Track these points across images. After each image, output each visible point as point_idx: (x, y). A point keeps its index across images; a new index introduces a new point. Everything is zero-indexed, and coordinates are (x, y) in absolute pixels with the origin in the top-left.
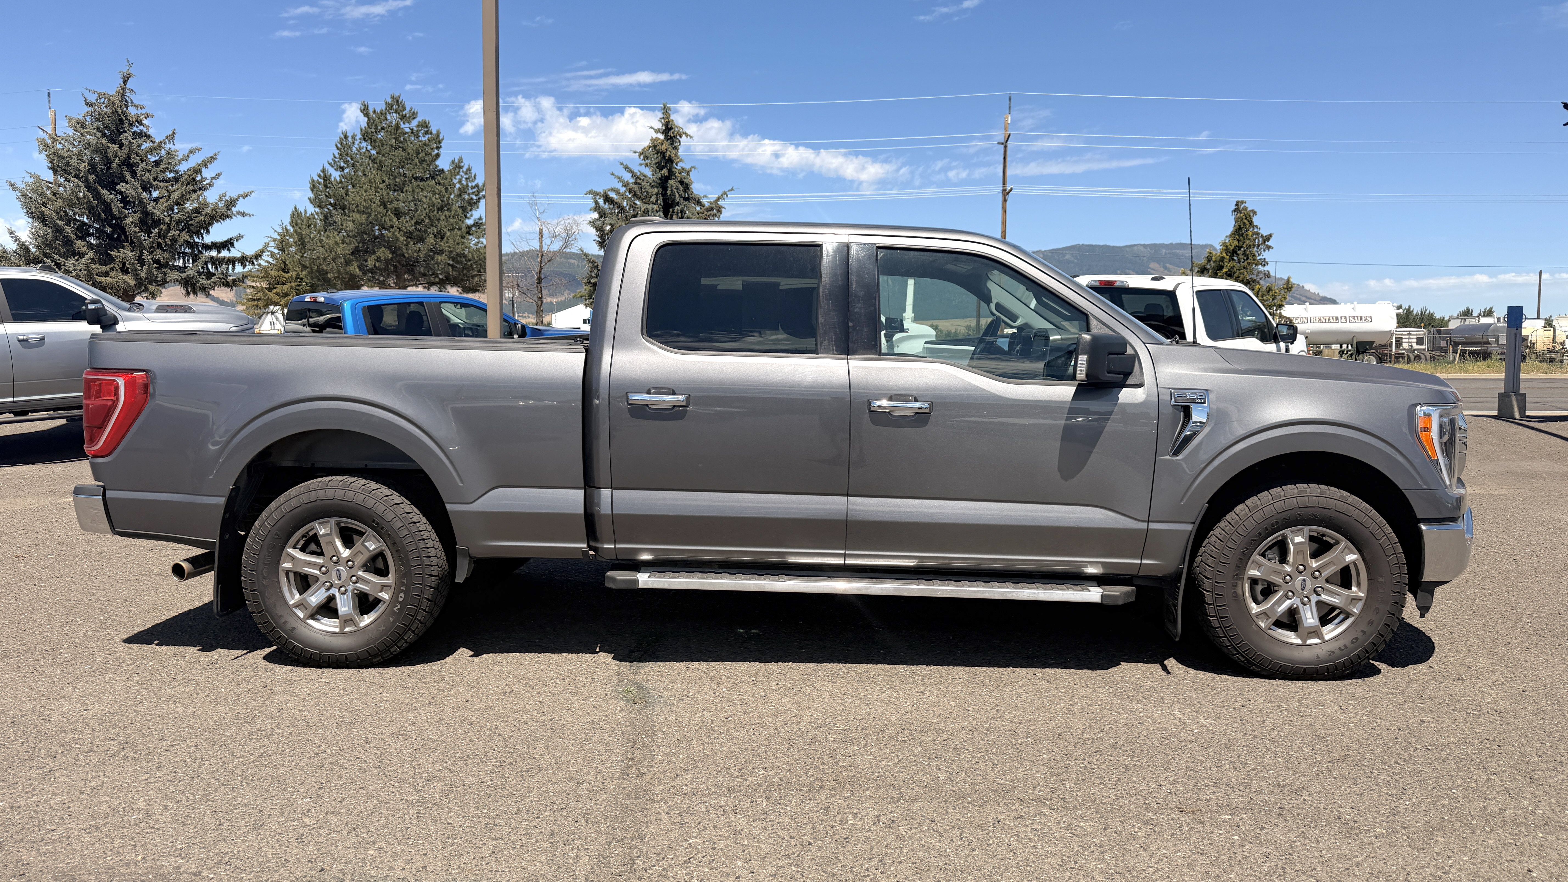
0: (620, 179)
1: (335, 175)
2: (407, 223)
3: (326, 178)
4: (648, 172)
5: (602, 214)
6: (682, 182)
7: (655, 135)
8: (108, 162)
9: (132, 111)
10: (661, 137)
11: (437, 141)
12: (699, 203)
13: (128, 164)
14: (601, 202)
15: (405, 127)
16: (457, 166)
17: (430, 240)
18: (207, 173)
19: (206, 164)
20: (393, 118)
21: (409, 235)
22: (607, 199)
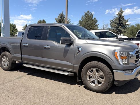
0: (114, 18)
1: (81, 20)
2: (88, 25)
3: (80, 21)
4: (118, 17)
5: (111, 23)
6: (122, 18)
7: (119, 12)
8: (61, 20)
9: (63, 15)
10: (120, 12)
11: (93, 15)
12: (125, 20)
13: (62, 21)
14: (111, 21)
15: (89, 14)
16: (95, 18)
17: (90, 27)
18: (70, 21)
19: (70, 20)
20: (88, 13)
21: (88, 27)
22: (112, 21)
